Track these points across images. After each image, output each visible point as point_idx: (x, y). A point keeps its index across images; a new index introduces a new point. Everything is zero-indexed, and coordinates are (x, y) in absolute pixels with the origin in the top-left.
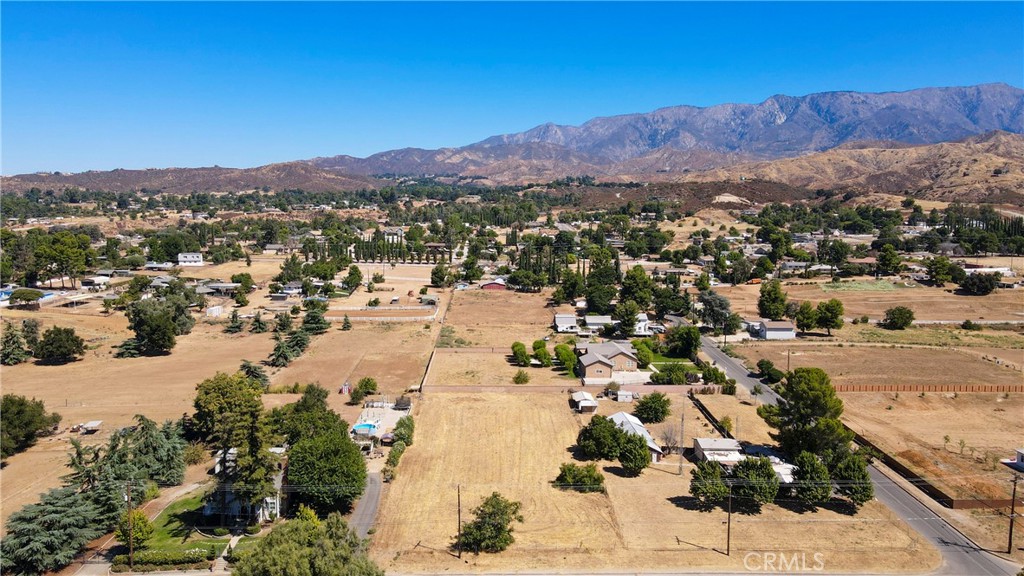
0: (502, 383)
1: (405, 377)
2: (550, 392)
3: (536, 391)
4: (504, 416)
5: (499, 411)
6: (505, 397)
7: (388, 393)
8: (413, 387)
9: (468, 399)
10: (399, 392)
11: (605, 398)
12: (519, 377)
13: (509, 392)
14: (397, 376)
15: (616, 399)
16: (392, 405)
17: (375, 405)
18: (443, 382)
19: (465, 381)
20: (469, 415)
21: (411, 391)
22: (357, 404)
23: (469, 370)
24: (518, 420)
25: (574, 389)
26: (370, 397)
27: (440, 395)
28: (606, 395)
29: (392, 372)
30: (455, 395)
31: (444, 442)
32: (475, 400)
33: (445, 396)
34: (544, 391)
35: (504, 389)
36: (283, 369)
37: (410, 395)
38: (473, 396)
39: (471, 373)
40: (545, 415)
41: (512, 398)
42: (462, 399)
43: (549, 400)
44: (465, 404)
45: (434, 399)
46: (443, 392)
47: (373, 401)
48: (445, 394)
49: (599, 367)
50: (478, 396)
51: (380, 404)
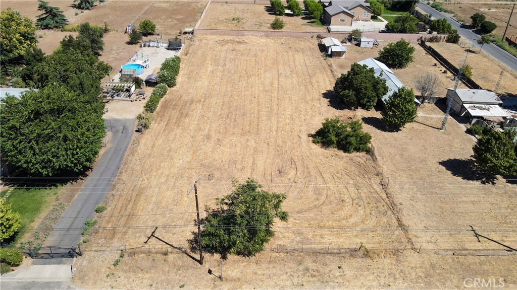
0: (262, 29)
1: (183, 22)
2: (303, 37)
3: (290, 36)
4: (263, 58)
5: (258, 53)
6: (264, 40)
7: (166, 34)
8: (187, 30)
9: (233, 42)
10: (173, 34)
11: (349, 44)
12: (275, 24)
13: (267, 36)
14: (177, 20)
15: (358, 45)
16: (166, 45)
17: (151, 44)
18: (213, 26)
19: (231, 26)
20: (232, 57)
21: (185, 33)
22: (135, 43)
23: (236, 17)
24: (275, 62)
25: (323, 35)
26: (150, 37)
27: (209, 37)
28: (350, 40)
29: (173, 16)
30: (221, 38)
31: (206, 83)
32: (239, 42)
33: (213, 38)
34: (298, 36)
35: (263, 34)
36: (86, 12)
37: (184, 36)
38: (237, 39)
39: (237, 19)
40: (299, 57)
41: (270, 41)
42: (227, 42)
43: (302, 45)
44: (230, 46)
45: (204, 41)
46: (212, 34)
47: (150, 41)
48: (213, 36)
49: (342, 16)
50: (241, 39)
51: (156, 44)
